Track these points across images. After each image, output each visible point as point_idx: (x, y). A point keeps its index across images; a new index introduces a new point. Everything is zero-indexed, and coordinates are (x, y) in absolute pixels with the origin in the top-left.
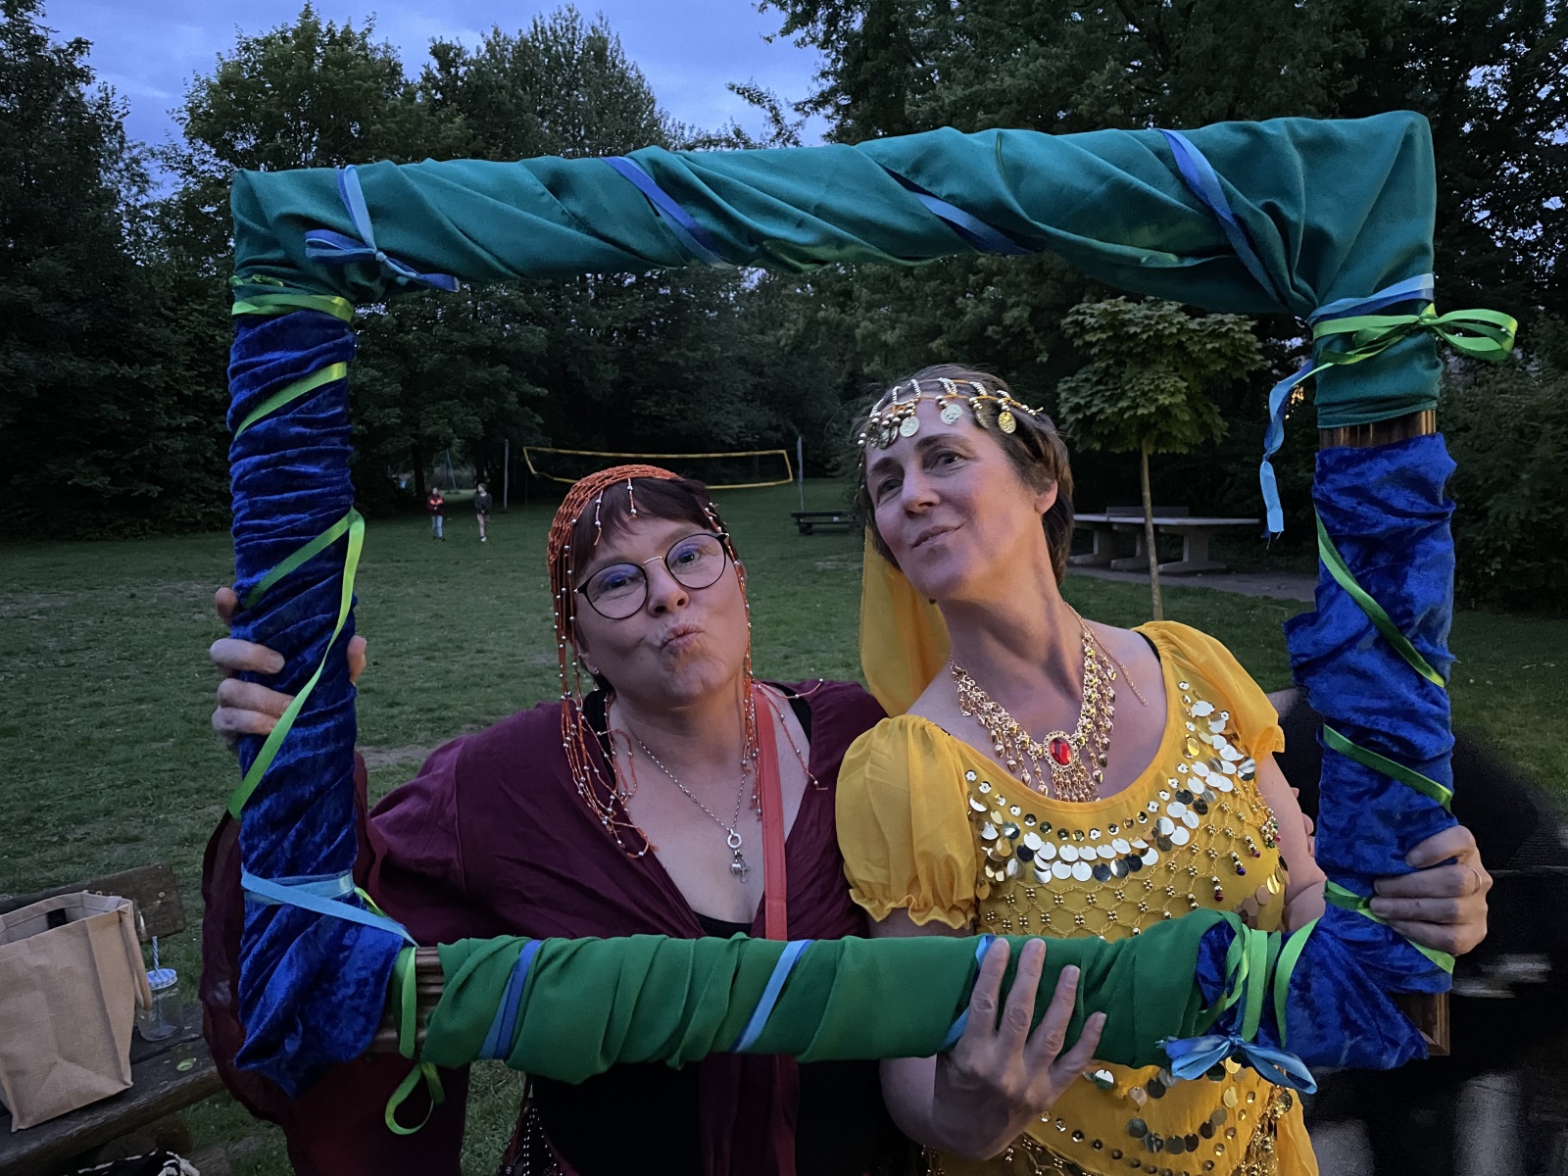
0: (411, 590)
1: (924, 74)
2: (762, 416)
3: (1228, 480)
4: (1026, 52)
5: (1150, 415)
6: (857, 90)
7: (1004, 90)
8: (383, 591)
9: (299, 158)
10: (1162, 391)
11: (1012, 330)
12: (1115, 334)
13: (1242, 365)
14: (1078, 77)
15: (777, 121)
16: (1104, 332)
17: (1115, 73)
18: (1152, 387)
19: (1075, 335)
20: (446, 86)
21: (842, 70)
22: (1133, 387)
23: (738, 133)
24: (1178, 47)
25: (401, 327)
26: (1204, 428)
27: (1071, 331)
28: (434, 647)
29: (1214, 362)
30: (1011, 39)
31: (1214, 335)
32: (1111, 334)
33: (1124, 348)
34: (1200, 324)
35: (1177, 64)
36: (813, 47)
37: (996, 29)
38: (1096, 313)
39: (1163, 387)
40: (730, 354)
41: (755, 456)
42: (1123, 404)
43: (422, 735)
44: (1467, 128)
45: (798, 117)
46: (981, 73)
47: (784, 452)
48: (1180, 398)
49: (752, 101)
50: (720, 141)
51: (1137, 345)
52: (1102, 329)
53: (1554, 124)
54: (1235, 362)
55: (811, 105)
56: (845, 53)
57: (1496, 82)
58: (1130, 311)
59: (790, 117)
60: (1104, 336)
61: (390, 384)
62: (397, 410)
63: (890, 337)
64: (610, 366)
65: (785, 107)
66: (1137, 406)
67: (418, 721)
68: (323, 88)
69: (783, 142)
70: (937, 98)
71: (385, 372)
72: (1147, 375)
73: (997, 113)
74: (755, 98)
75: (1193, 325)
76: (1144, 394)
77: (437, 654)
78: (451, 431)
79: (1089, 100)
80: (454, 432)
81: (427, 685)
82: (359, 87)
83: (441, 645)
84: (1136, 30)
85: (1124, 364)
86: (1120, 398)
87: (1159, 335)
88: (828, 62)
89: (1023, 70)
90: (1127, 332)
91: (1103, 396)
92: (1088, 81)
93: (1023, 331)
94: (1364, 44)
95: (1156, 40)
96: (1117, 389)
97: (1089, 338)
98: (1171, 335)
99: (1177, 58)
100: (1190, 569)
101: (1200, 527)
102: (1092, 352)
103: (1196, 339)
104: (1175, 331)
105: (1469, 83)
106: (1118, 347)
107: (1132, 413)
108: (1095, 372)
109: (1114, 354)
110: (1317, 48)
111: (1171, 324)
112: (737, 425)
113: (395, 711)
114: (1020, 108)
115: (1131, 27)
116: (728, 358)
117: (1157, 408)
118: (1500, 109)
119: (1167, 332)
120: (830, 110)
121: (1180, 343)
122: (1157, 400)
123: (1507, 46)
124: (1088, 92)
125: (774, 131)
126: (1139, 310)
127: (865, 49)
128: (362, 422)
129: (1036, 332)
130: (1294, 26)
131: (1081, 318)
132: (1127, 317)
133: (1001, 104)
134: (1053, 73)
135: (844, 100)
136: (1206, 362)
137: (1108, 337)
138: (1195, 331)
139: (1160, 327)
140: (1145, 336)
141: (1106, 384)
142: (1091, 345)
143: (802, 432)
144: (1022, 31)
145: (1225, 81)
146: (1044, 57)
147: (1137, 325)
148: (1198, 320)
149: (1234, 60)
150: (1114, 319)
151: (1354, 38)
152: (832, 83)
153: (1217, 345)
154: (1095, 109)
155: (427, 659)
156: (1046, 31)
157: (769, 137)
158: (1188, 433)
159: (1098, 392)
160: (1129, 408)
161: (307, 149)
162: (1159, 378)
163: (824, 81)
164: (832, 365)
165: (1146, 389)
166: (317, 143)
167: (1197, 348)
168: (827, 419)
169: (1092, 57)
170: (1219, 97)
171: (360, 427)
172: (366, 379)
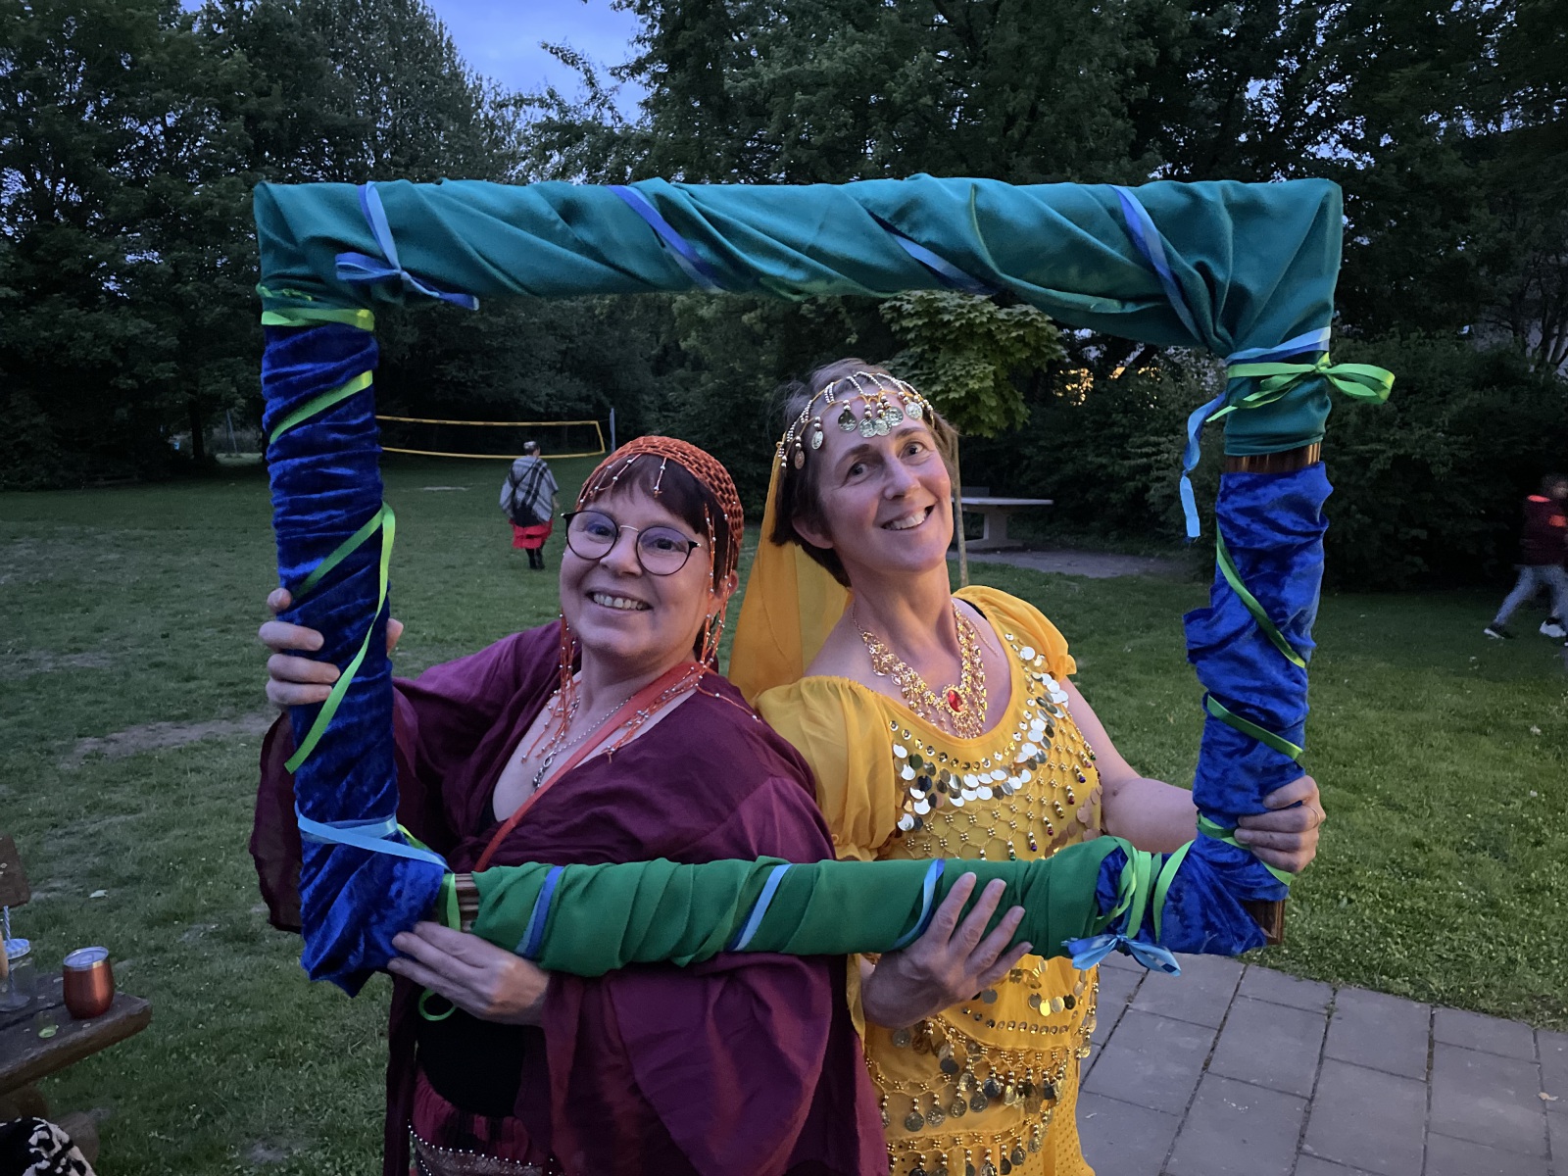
0: (195, 559)
1: (742, 49)
2: (572, 386)
3: (1025, 462)
4: (844, 35)
5: (961, 398)
6: (675, 61)
7: (822, 72)
8: (165, 559)
9: (63, 88)
10: (973, 377)
11: (826, 310)
12: (930, 321)
13: (1045, 355)
14: (893, 67)
15: (592, 85)
16: (920, 318)
17: (926, 65)
18: (963, 373)
19: (892, 320)
20: (229, 20)
21: (659, 37)
22: (945, 373)
23: (552, 94)
24: (986, 43)
25: (177, 277)
26: (1009, 413)
27: (889, 316)
28: (228, 619)
29: (1020, 350)
30: (829, 22)
31: (1019, 325)
32: (926, 320)
33: (938, 334)
34: (1008, 314)
35: (985, 60)
36: (629, 12)
37: (814, 11)
38: (913, 299)
39: (973, 373)
40: (536, 320)
41: (564, 426)
42: (937, 388)
43: (225, 711)
44: (1243, 138)
45: (613, 82)
46: (799, 54)
47: (596, 423)
48: (989, 383)
49: (565, 61)
50: (534, 101)
51: (951, 332)
52: (918, 315)
53: (1319, 138)
54: (1037, 352)
55: (627, 71)
56: (663, 20)
57: (1269, 96)
58: (945, 299)
59: (605, 82)
60: (920, 323)
61: (164, 337)
62: (173, 364)
63: (705, 312)
64: (409, 328)
65: (600, 70)
66: (950, 391)
67: (220, 695)
68: (91, 14)
69: (598, 106)
70: (756, 75)
71: (159, 324)
72: (959, 361)
73: (814, 94)
74: (570, 59)
75: (1002, 315)
76: (956, 379)
77: (232, 626)
78: (234, 390)
79: (903, 88)
80: (239, 392)
81: (226, 658)
82: (132, 16)
83: (237, 617)
84: (945, 21)
85: (938, 350)
86: (934, 382)
87: (970, 324)
88: (644, 27)
89: (840, 53)
90: (942, 320)
91: (919, 380)
92: (901, 70)
93: (836, 312)
94: (1155, 53)
95: (965, 33)
96: (931, 374)
97: (906, 323)
98: (982, 323)
99: (985, 53)
100: (989, 546)
101: (999, 506)
102: (909, 337)
103: (1003, 328)
104: (985, 320)
105: (1247, 96)
106: (933, 334)
107: (944, 396)
108: (911, 357)
109: (929, 340)
110: (1113, 54)
111: (982, 313)
112: (543, 391)
113: (192, 685)
114: (835, 91)
115: (941, 17)
116: (533, 323)
117: (967, 393)
118: (1272, 122)
119: (978, 321)
120: (644, 77)
121: (990, 330)
122: (967, 385)
123: (1282, 63)
124: (901, 81)
125: (589, 95)
126: (953, 299)
127: (683, 18)
128: (132, 376)
129: (848, 312)
130: (1093, 31)
131: (898, 304)
132: (941, 304)
133: (819, 85)
134: (869, 59)
135: (663, 68)
136: (1012, 350)
137: (924, 324)
138: (1003, 320)
139: (972, 316)
140: (957, 324)
141: (922, 369)
142: (908, 330)
143: (612, 403)
144: (839, 14)
145: (1028, 80)
146: (861, 42)
147: (950, 313)
148: (1006, 310)
149: (1037, 59)
150: (930, 306)
151: (1146, 47)
152: (649, 50)
153: (1021, 333)
154: (908, 98)
155: (222, 631)
156: (863, 16)
157: (584, 101)
158: (994, 418)
159: (914, 375)
160: (942, 392)
161: (72, 80)
162: (970, 364)
163: (640, 46)
164: (644, 336)
165: (958, 374)
166: (83, 74)
167: (1004, 337)
168: (640, 391)
169: (905, 47)
170: (1022, 95)
171: (130, 382)
172: (137, 331)
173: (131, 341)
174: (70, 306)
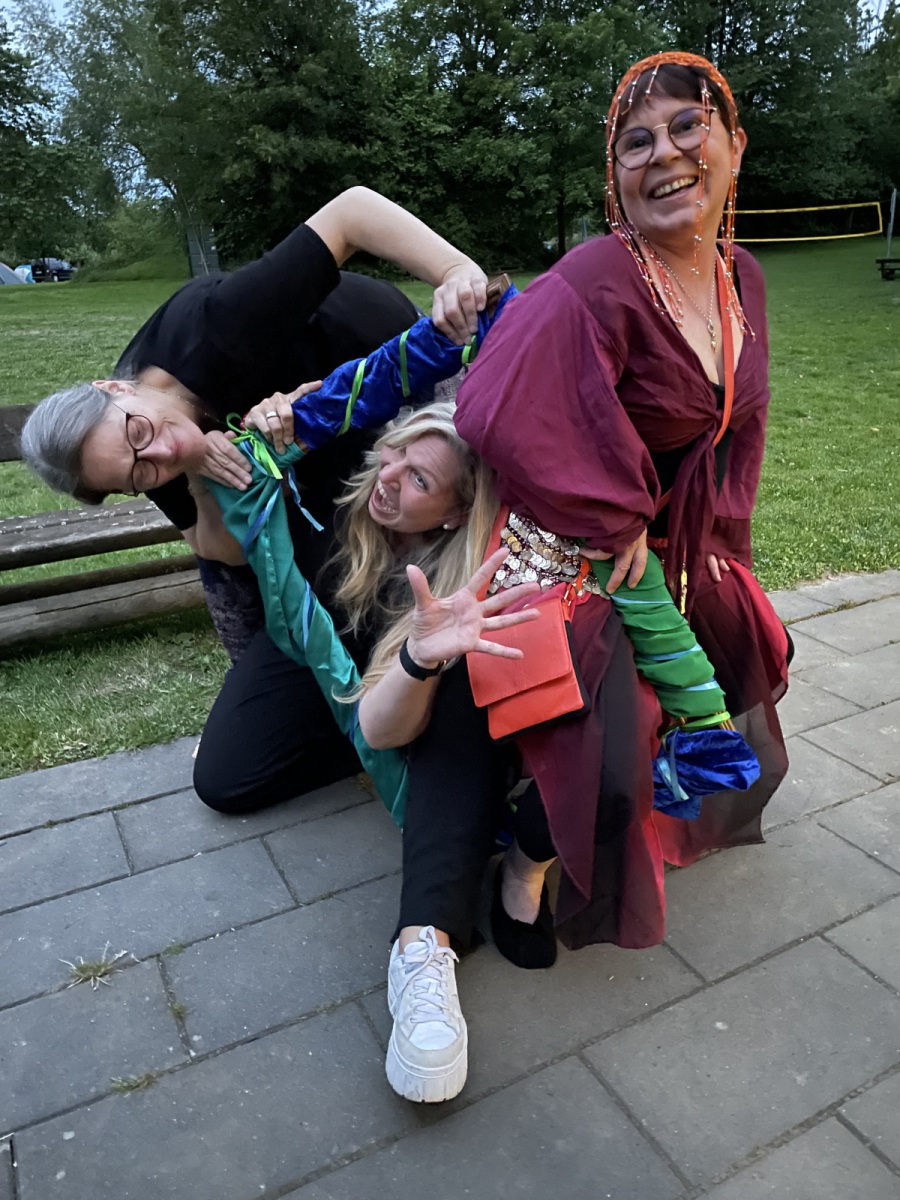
2: (861, 173)
40: (838, 113)
41: (850, 209)
47: (878, 204)
71: (539, 143)
78: (586, 194)
80: (590, 195)
116: (836, 116)
128: (521, 189)
171: (519, 193)
172: (525, 151)
173: (521, 159)
174: (485, 136)
